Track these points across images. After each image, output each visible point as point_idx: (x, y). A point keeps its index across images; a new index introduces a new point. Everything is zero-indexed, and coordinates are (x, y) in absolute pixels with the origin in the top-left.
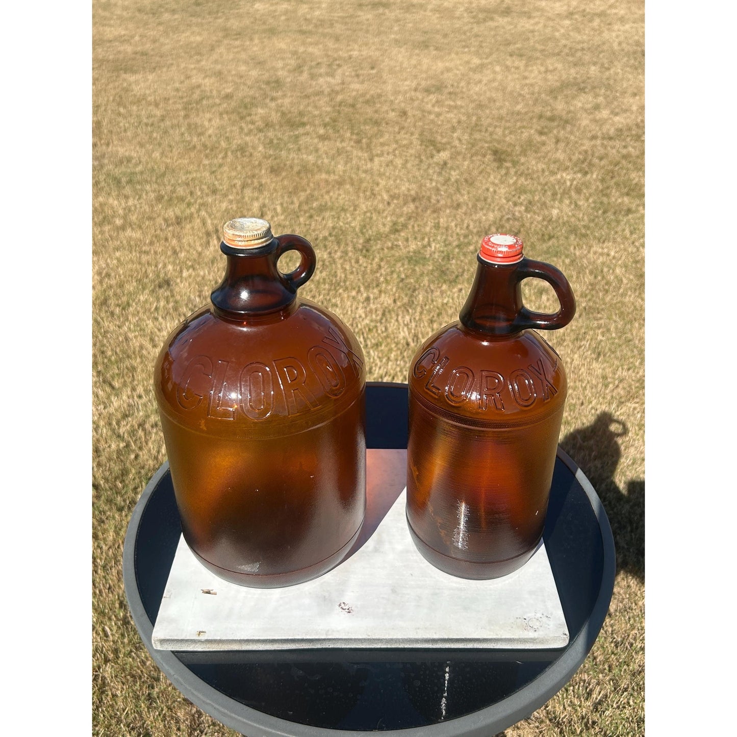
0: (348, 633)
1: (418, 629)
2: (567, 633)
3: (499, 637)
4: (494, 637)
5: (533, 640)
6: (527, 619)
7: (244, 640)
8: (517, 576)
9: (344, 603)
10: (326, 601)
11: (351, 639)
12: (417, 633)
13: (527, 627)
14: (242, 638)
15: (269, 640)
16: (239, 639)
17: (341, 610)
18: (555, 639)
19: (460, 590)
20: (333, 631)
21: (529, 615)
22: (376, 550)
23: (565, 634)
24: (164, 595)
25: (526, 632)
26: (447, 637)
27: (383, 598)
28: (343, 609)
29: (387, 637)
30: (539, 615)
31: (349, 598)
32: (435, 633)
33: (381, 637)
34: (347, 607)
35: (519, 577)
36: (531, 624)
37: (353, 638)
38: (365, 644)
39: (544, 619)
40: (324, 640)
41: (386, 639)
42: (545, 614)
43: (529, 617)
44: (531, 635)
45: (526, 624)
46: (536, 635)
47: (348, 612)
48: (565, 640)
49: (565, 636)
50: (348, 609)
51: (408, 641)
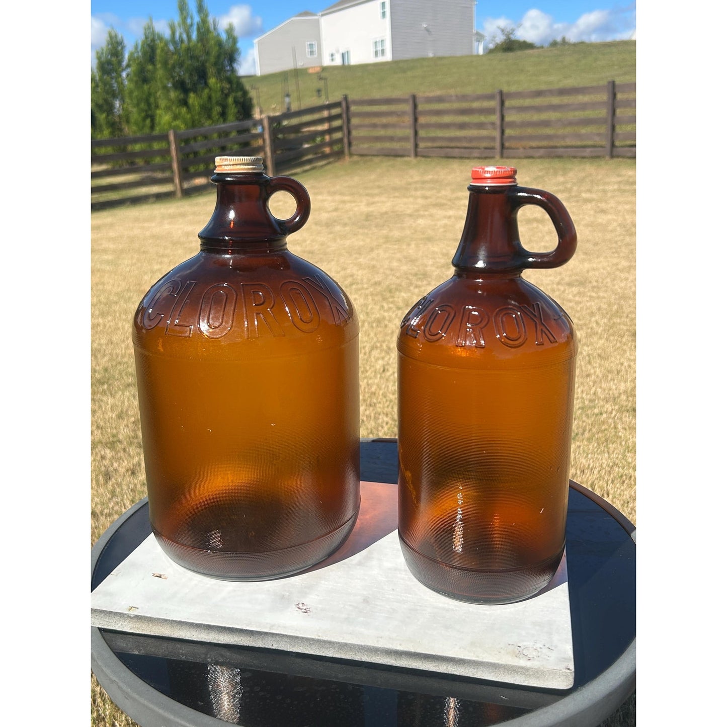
0: (296, 630)
1: (381, 637)
2: (572, 667)
3: (480, 659)
4: (474, 658)
5: (523, 670)
6: (522, 648)
7: (176, 622)
8: (524, 606)
9: (303, 604)
10: (283, 600)
11: (297, 638)
12: (378, 641)
13: (519, 654)
14: (174, 619)
15: (204, 625)
16: (171, 619)
17: (297, 609)
18: (553, 673)
19: (448, 610)
20: (279, 626)
21: (525, 643)
22: (360, 564)
23: (569, 669)
24: (112, 573)
25: (517, 660)
26: (413, 650)
27: (350, 605)
28: (300, 609)
29: (341, 640)
30: (538, 645)
31: (310, 600)
32: (400, 645)
33: (333, 640)
34: (305, 608)
35: (525, 607)
36: (525, 652)
37: (300, 636)
38: (314, 647)
39: (545, 650)
40: (266, 634)
41: (339, 643)
42: (547, 646)
43: (525, 646)
44: (522, 663)
45: (519, 652)
46: (528, 664)
47: (305, 612)
48: (567, 676)
49: (568, 671)
50: (306, 609)
51: (366, 651)
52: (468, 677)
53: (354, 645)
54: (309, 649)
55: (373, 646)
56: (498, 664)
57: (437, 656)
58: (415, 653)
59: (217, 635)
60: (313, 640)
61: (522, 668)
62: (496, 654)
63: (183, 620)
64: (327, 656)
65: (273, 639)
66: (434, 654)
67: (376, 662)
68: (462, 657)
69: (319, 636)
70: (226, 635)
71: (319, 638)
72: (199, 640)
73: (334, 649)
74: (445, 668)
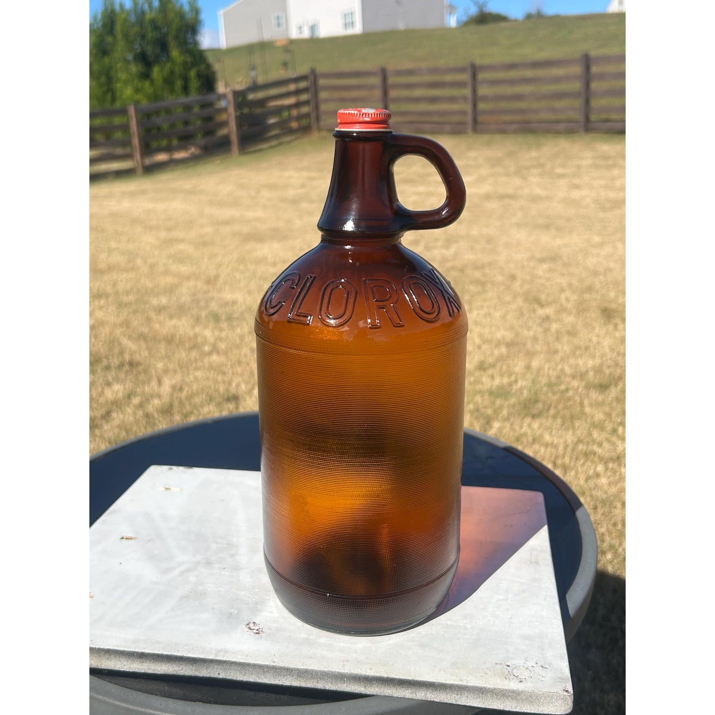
0: (247, 656)
1: (348, 661)
2: (571, 689)
3: (464, 683)
4: (457, 683)
5: (514, 695)
6: (512, 667)
9: (254, 623)
10: (231, 618)
11: (248, 665)
12: (344, 665)
13: (509, 675)
14: (102, 647)
15: (137, 653)
16: (97, 647)
17: (247, 630)
18: (550, 697)
20: (226, 652)
21: (514, 662)
23: (567, 691)
25: (506, 682)
26: (385, 676)
28: (251, 629)
29: (300, 666)
30: (530, 664)
31: (263, 618)
32: (371, 669)
33: (292, 666)
34: (256, 628)
36: (516, 672)
37: (252, 662)
38: (268, 675)
39: (538, 669)
40: (211, 661)
41: (298, 669)
42: (540, 664)
43: (514, 665)
44: (513, 685)
45: (509, 672)
46: (519, 687)
47: (257, 633)
48: (565, 699)
49: (566, 694)
50: (257, 630)
51: (330, 677)
52: (450, 704)
53: (316, 672)
54: (263, 677)
55: (338, 672)
56: (485, 688)
57: (413, 681)
58: (387, 678)
59: (153, 664)
60: (267, 667)
61: (513, 692)
62: (482, 676)
63: (111, 648)
64: (285, 684)
65: (219, 667)
66: (410, 679)
67: (342, 690)
68: (444, 682)
69: (274, 662)
70: (163, 664)
71: (275, 664)
72: (131, 671)
73: (293, 676)
74: (423, 694)
